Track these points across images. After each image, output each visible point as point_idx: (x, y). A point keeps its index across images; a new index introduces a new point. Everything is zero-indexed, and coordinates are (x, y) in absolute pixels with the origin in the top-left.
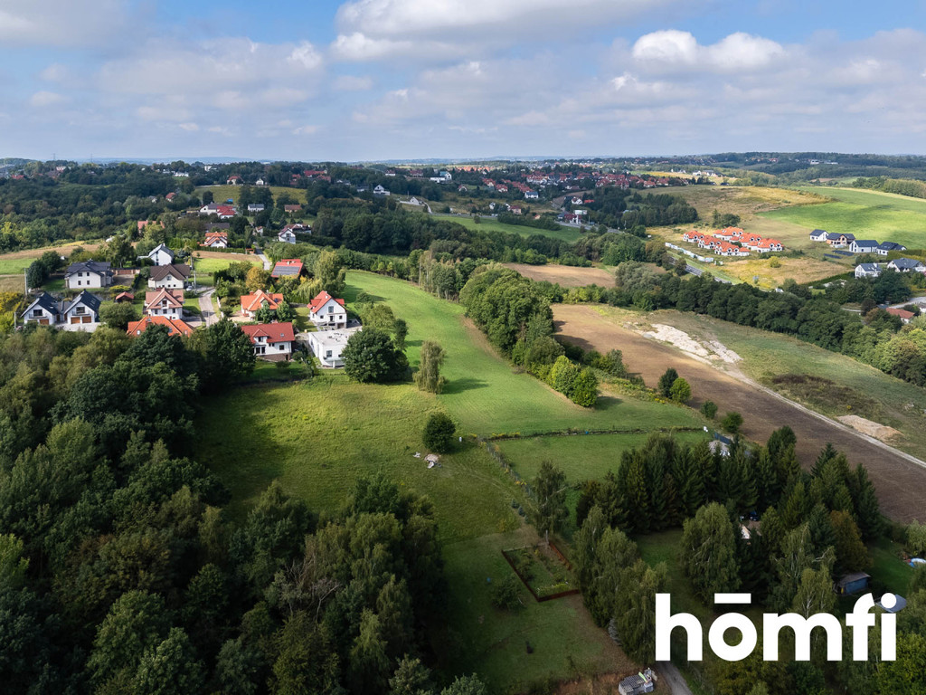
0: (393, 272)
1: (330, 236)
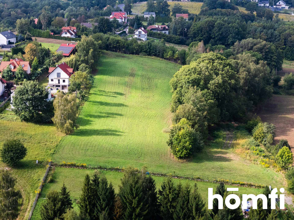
0: (177, 59)
1: (179, 35)
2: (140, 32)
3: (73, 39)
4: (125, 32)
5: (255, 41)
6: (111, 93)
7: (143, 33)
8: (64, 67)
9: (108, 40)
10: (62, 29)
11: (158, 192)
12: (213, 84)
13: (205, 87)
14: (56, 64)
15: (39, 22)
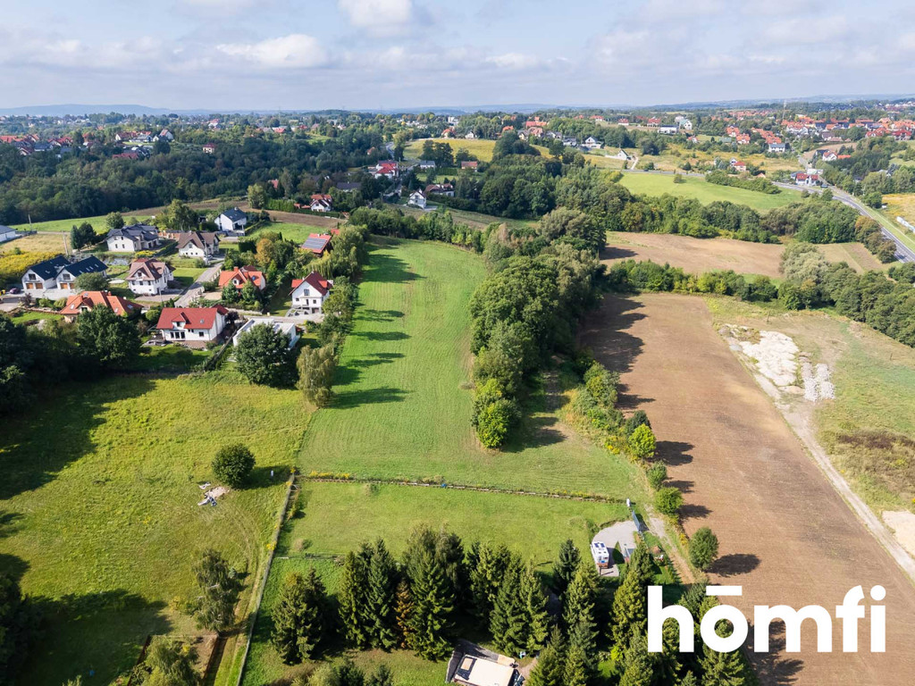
0: (471, 244)
1: (468, 198)
2: (417, 197)
3: (327, 214)
4: (397, 194)
5: (571, 213)
6: (384, 314)
7: (421, 197)
8: (314, 280)
9: (375, 219)
10: (312, 197)
11: (466, 555)
12: (529, 312)
13: (519, 317)
14: (303, 267)
15: (280, 185)
